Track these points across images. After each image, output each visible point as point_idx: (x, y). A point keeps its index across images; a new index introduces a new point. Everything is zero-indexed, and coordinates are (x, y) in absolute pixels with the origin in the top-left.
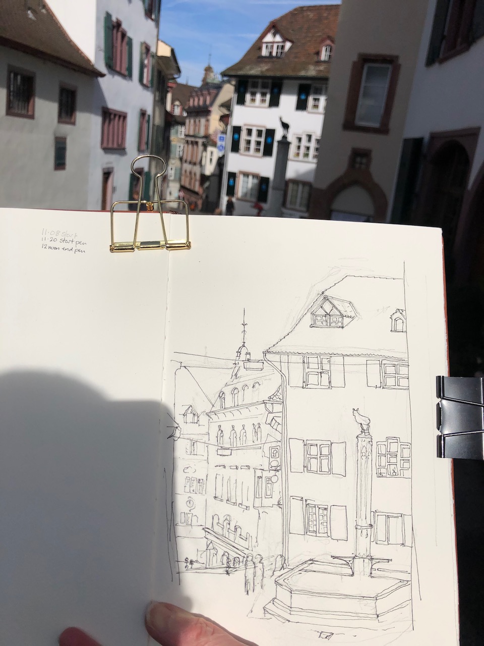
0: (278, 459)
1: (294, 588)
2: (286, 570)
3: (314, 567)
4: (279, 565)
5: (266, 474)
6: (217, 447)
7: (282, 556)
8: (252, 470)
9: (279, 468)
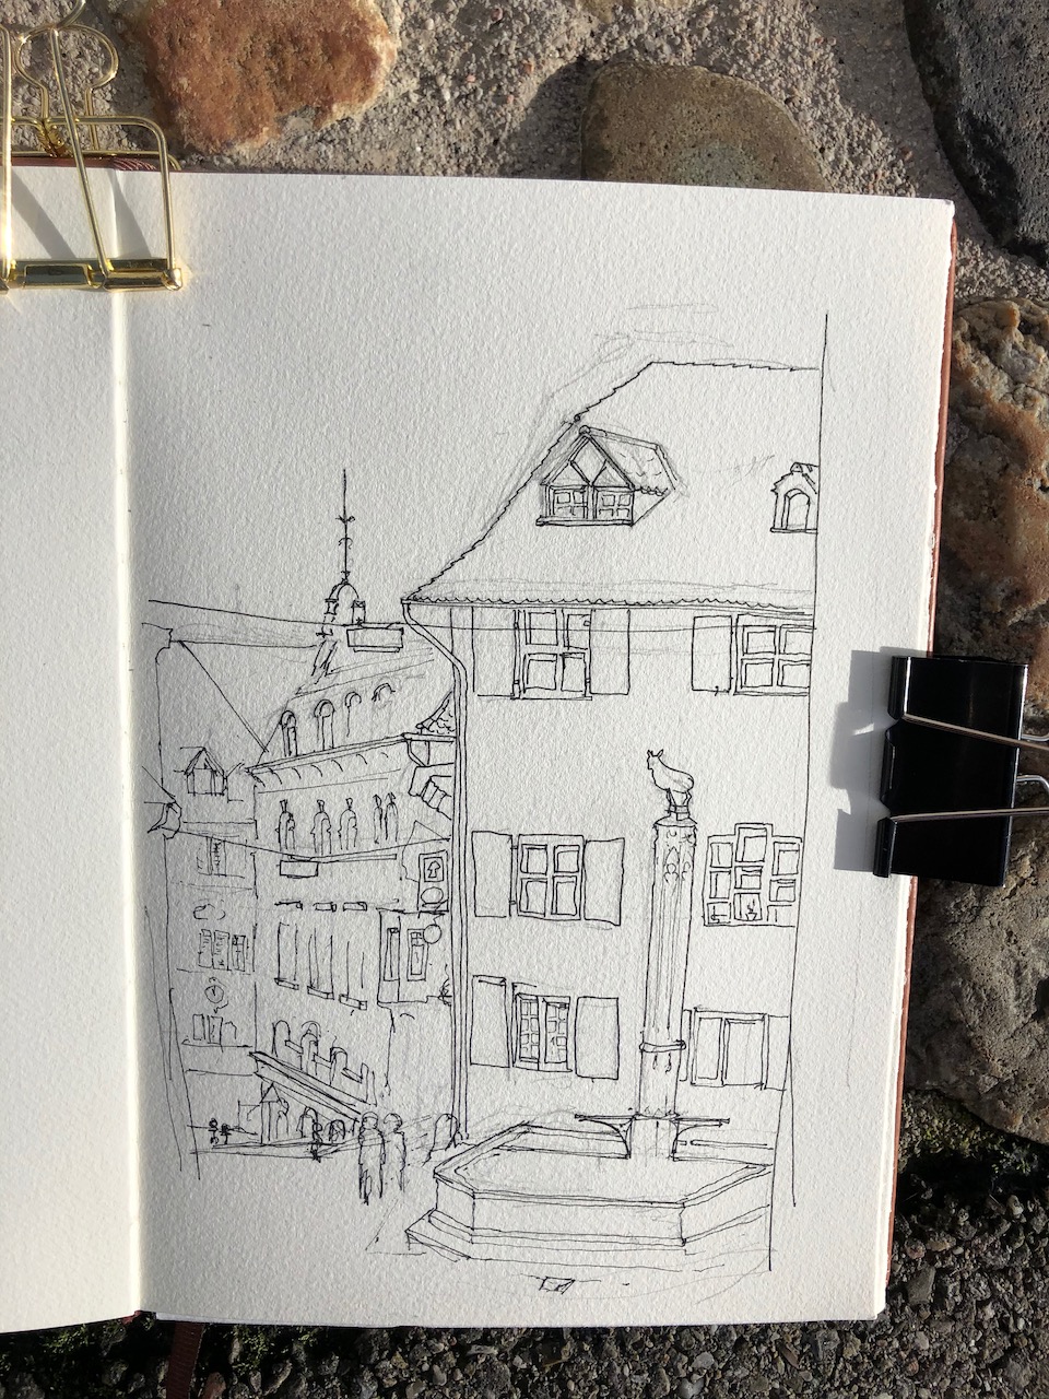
0: (443, 885)
1: (482, 1187)
2: (460, 1149)
3: (530, 1140)
4: (444, 1136)
5: (408, 922)
6: (278, 857)
7: (450, 1117)
8: (372, 912)
9: (443, 907)
